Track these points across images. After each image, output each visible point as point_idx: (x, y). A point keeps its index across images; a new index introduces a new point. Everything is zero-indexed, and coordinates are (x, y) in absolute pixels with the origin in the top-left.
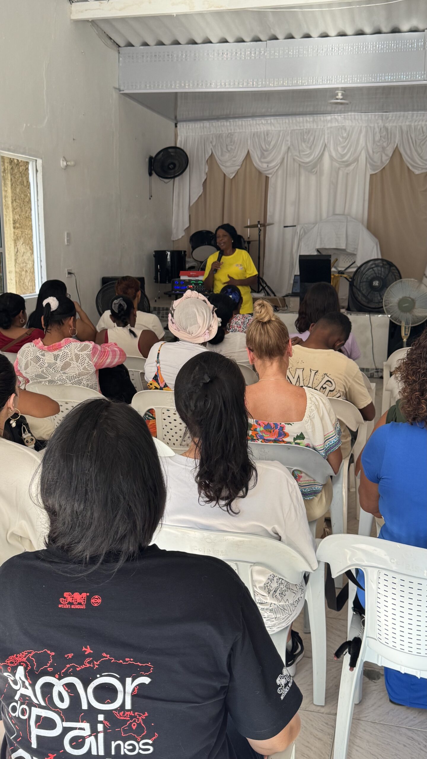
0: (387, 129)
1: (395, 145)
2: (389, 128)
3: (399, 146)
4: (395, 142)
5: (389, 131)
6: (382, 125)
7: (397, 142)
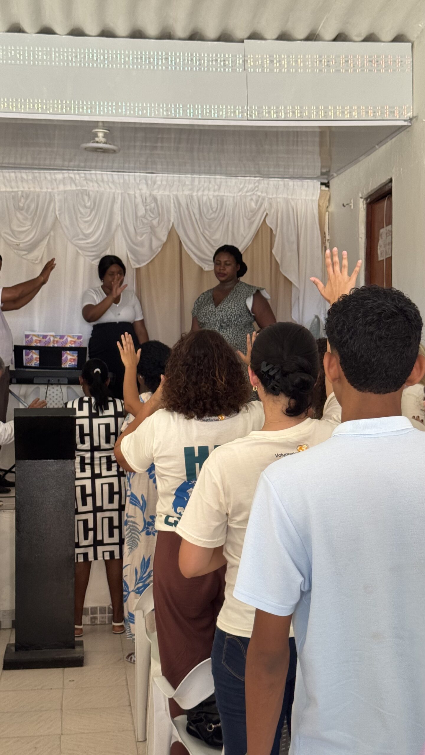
0: (155, 199)
1: (170, 224)
2: (159, 198)
3: (176, 226)
4: (169, 220)
5: (159, 203)
6: (148, 192)
7: (172, 220)
